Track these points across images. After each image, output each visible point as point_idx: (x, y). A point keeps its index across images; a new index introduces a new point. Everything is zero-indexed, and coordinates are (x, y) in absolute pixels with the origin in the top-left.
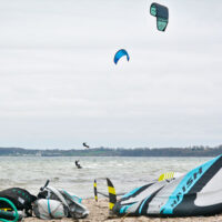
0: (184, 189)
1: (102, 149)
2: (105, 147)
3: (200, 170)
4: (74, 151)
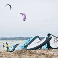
0: (25, 45)
3: (30, 40)
4: (11, 38)
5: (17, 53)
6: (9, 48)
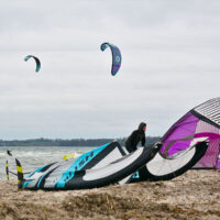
0: (76, 168)
1: (42, 140)
2: (45, 138)
3: (92, 154)
5: (78, 205)
6: (26, 177)
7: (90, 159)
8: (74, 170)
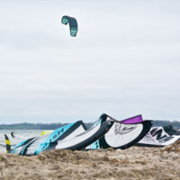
3: (63, 130)
7: (61, 134)
8: (49, 142)
